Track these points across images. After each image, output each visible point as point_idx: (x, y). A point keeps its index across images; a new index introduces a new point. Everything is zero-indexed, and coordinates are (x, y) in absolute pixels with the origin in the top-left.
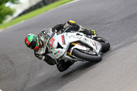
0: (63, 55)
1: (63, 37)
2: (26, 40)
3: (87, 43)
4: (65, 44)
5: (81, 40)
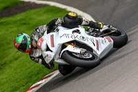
5: (76, 39)
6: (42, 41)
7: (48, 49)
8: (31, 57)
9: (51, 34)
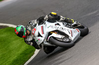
5: (58, 29)
6: (35, 30)
7: (39, 35)
8: (25, 41)
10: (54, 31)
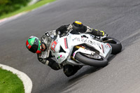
0: (66, 60)
1: (66, 40)
2: (27, 43)
3: (93, 46)
4: (67, 47)
5: (86, 43)
6: (56, 43)
9: (65, 37)
10: (81, 45)
